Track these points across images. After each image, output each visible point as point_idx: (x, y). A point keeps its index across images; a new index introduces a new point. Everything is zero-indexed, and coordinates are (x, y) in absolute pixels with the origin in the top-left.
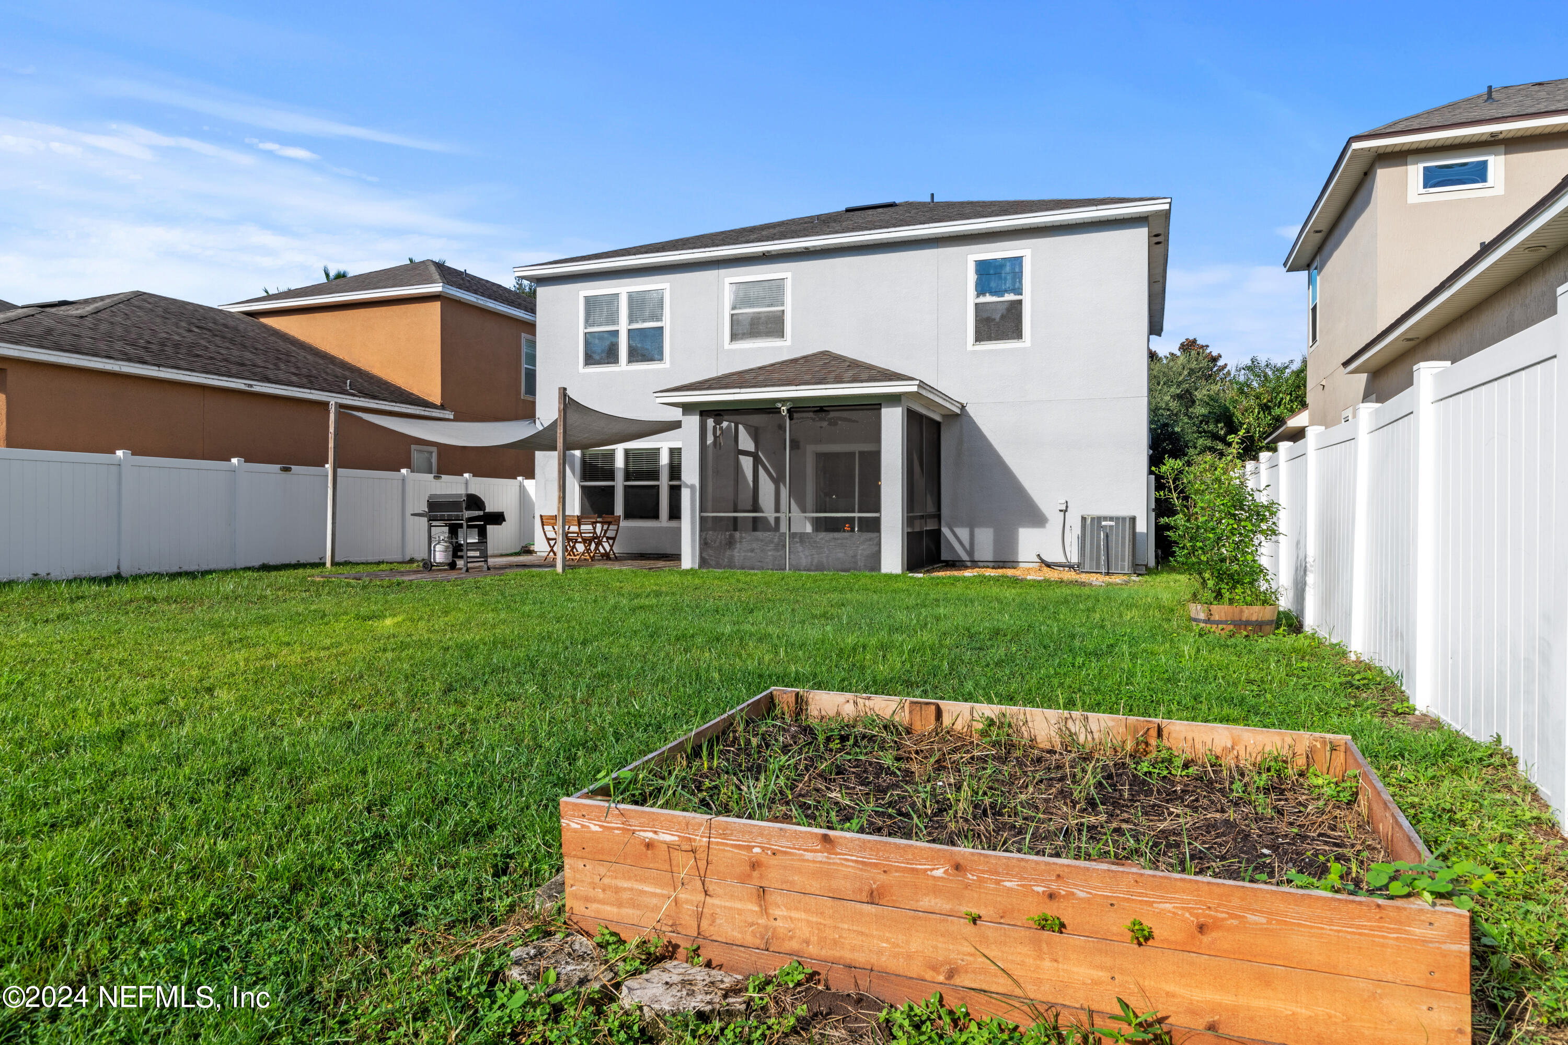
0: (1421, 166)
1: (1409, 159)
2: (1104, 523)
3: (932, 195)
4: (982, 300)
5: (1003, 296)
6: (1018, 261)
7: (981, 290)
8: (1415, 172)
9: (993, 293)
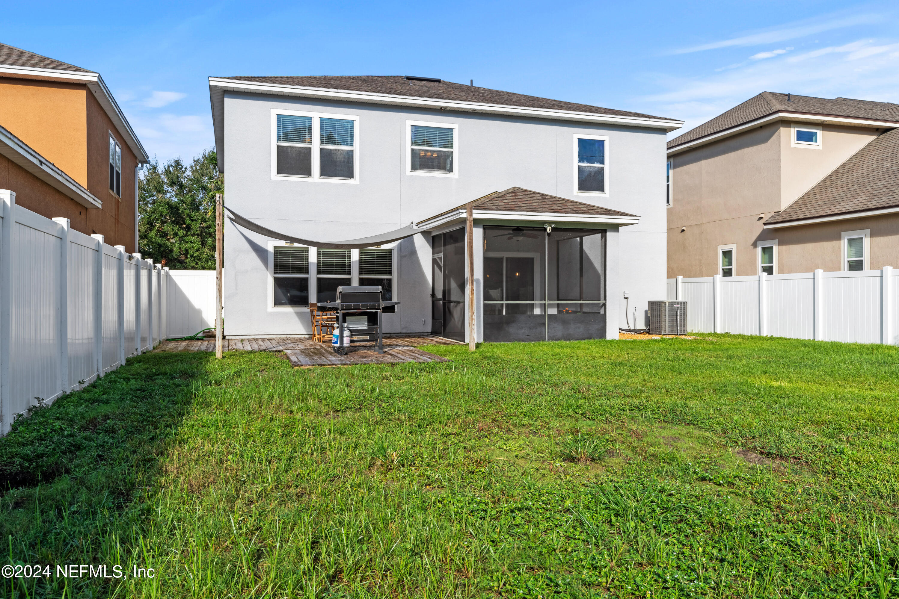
0: (796, 129)
1: (792, 125)
2: (674, 306)
3: (472, 81)
4: (582, 164)
5: (594, 163)
6: (602, 142)
7: (582, 158)
8: (793, 131)
9: (589, 161)
